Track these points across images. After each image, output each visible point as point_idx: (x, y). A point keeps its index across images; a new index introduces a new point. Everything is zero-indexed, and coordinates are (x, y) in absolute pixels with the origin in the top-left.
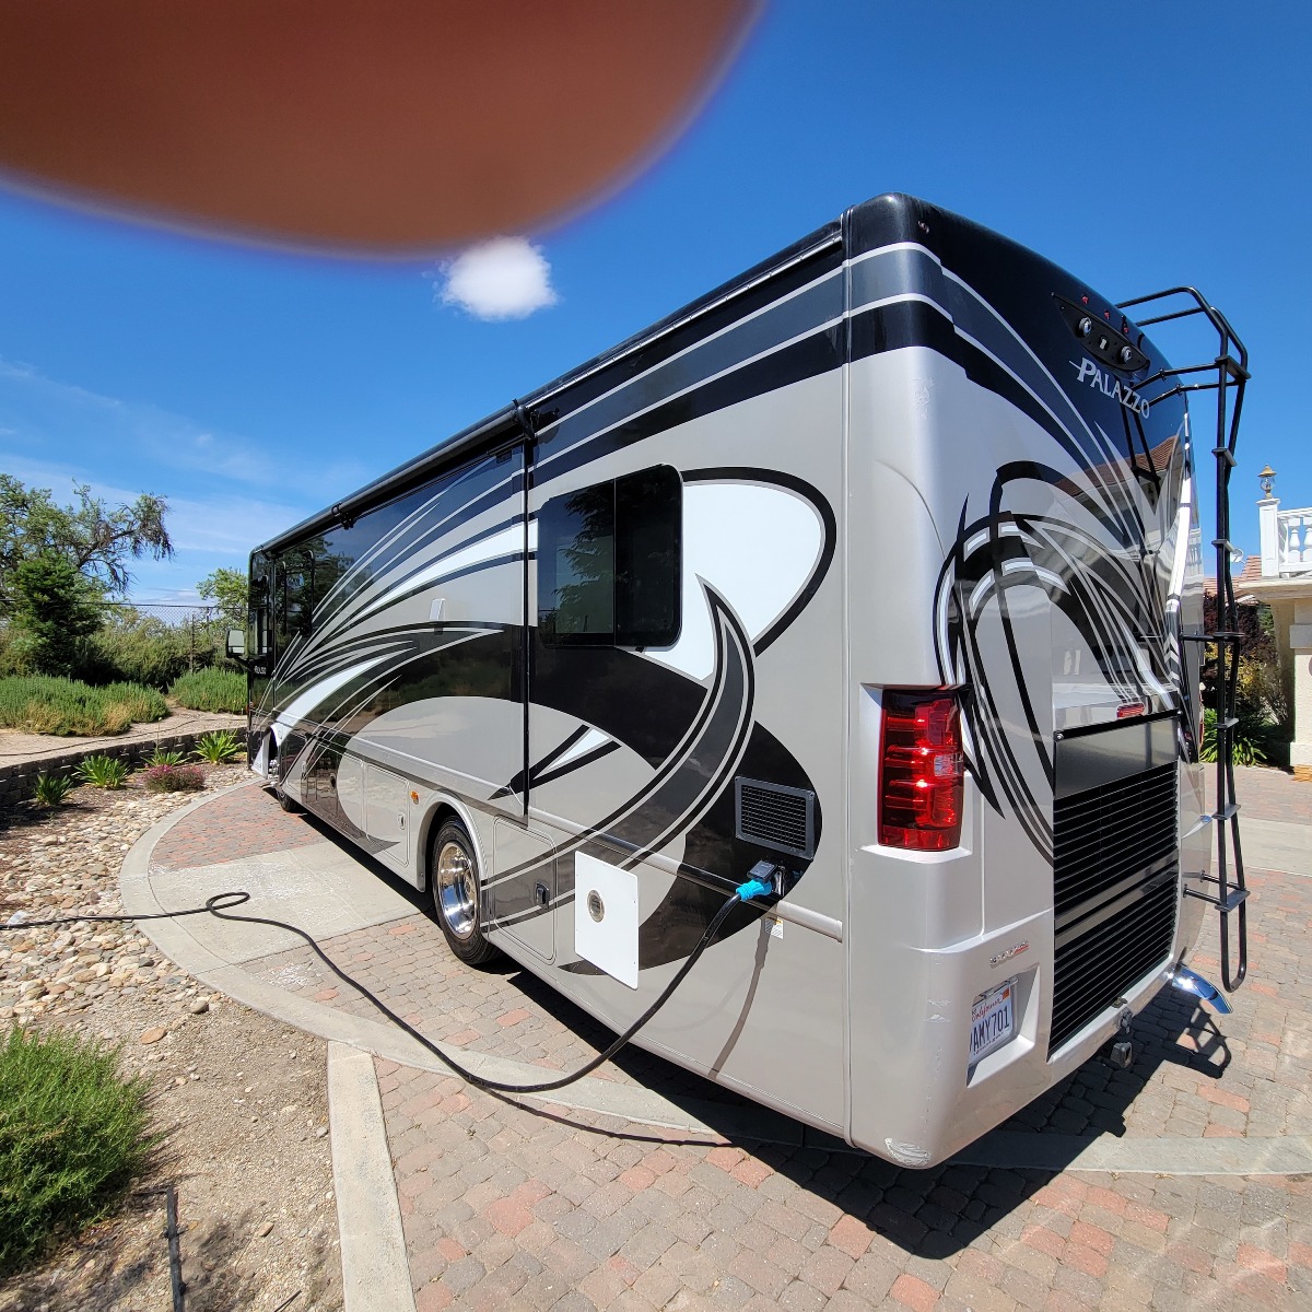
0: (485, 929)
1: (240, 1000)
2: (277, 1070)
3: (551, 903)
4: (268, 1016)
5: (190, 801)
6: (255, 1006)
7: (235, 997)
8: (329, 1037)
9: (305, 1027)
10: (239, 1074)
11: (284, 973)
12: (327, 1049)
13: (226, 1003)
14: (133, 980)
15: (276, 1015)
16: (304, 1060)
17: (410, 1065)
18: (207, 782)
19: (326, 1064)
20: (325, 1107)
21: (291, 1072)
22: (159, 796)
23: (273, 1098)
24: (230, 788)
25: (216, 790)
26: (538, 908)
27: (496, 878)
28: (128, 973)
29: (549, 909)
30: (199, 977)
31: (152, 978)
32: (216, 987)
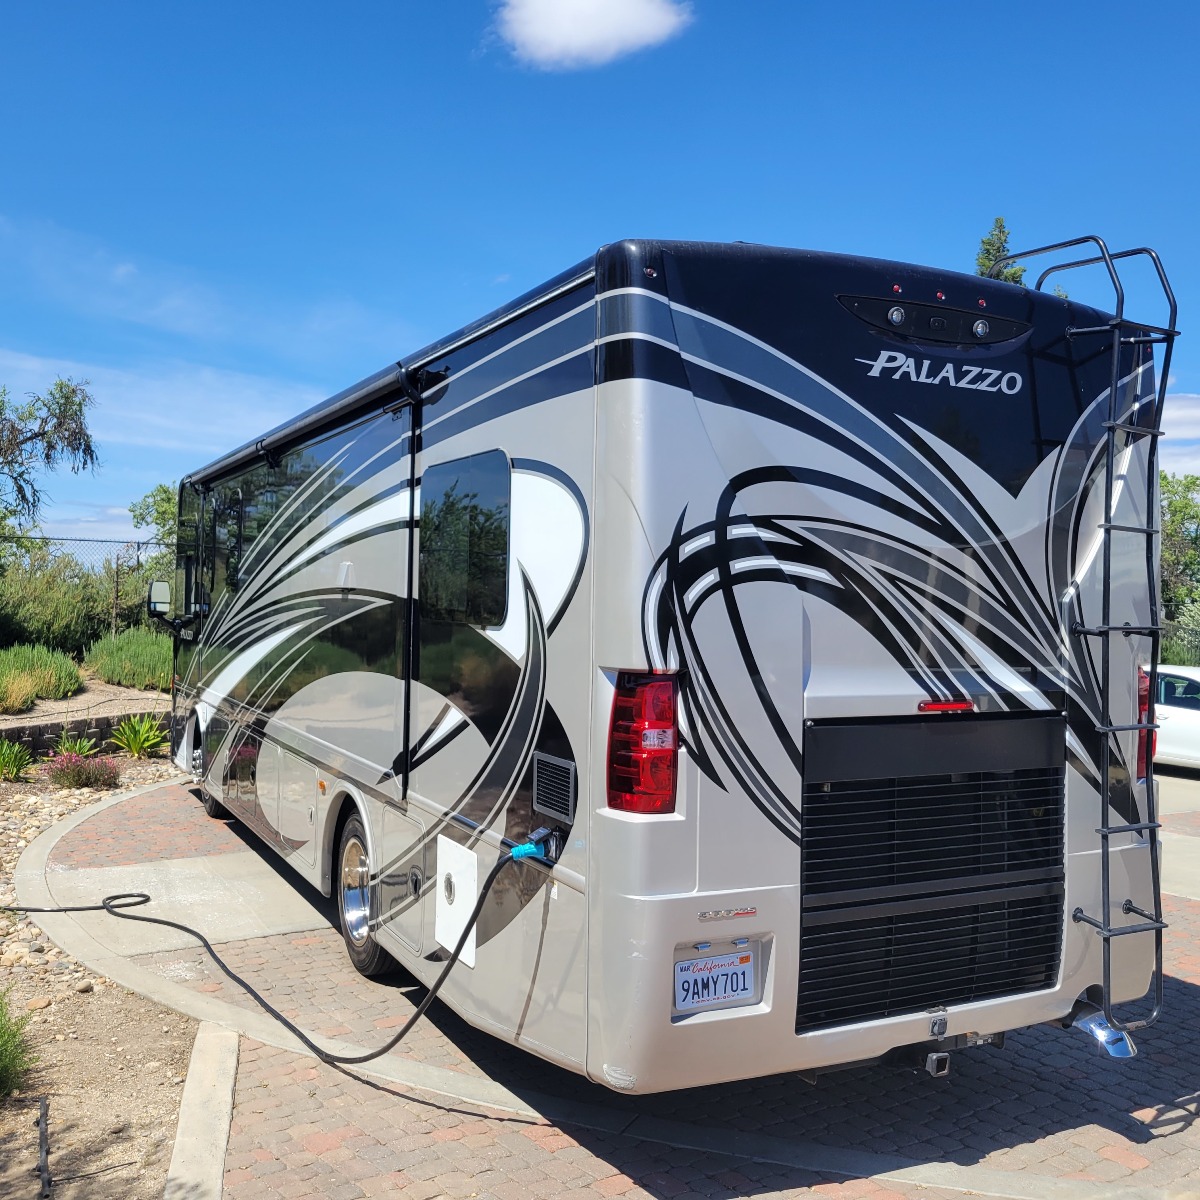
1: (123, 984)
2: (149, 1039)
3: (421, 892)
5: (100, 799)
6: (137, 990)
7: (119, 982)
8: (202, 1018)
9: (183, 1010)
10: (113, 1039)
12: (197, 1028)
13: (109, 987)
14: (23, 962)
15: (156, 998)
16: (175, 1034)
17: (273, 1045)
18: (123, 779)
19: (194, 1040)
20: (186, 1065)
21: (161, 1041)
22: (65, 792)
23: (141, 1057)
28: (19, 955)
30: (87, 964)
31: (40, 961)
32: (103, 972)
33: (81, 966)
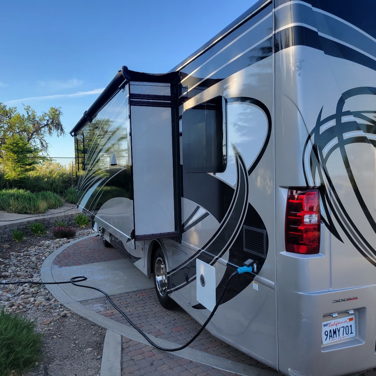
0: (168, 292)
1: (78, 313)
3: (189, 280)
4: (87, 320)
7: (76, 312)
10: (74, 337)
13: (73, 314)
14: (42, 304)
16: (97, 335)
17: (135, 340)
23: (85, 345)
26: (185, 283)
27: (172, 271)
28: (41, 301)
29: (188, 283)
31: (48, 304)
33: (63, 306)
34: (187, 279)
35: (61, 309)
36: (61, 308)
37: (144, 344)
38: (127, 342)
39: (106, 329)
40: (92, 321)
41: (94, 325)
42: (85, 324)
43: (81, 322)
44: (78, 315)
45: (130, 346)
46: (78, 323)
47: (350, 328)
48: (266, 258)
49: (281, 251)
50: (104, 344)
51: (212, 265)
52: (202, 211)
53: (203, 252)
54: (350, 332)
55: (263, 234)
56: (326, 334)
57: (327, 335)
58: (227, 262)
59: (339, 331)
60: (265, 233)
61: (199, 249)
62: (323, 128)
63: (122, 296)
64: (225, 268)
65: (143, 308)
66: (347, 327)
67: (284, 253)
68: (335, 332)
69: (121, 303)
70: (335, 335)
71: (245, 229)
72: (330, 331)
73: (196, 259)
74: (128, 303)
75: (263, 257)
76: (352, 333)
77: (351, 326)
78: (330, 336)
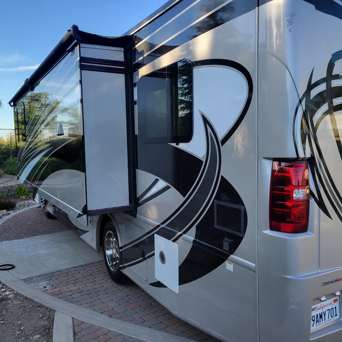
0: (121, 268)
1: (22, 294)
2: (34, 322)
3: (146, 256)
4: (33, 301)
5: (9, 214)
6: (28, 296)
7: (20, 293)
8: (56, 310)
9: (47, 306)
10: (19, 322)
11: (41, 284)
12: (54, 315)
13: (17, 295)
15: (36, 300)
16: (45, 318)
17: (87, 322)
19: (53, 320)
20: (51, 337)
21: (39, 322)
23: (31, 332)
24: (26, 209)
25: (21, 209)
26: (141, 259)
27: (125, 246)
29: (145, 259)
30: (7, 284)
32: (13, 288)
33: (5, 286)
34: (143, 255)
35: (3, 290)
36: (3, 288)
37: (98, 326)
38: (78, 324)
39: (54, 311)
40: (39, 302)
41: (41, 306)
42: (31, 306)
43: (26, 303)
44: (22, 295)
45: (83, 329)
46: (23, 305)
47: (334, 309)
48: (244, 237)
49: (265, 230)
50: (54, 328)
51: (174, 241)
52: (162, 184)
53: (163, 227)
54: (335, 314)
55: (240, 210)
56: (313, 319)
57: (314, 321)
58: (193, 239)
59: (325, 314)
60: (243, 210)
61: (158, 224)
62: (314, 92)
63: (69, 272)
64: (191, 245)
65: (93, 284)
66: (332, 310)
67: (268, 232)
68: (321, 317)
69: (68, 280)
70: (321, 320)
71: (217, 204)
72: (317, 315)
73: (153, 234)
74: (77, 279)
75: (240, 235)
76: (336, 315)
77: (335, 308)
78: (317, 321)
